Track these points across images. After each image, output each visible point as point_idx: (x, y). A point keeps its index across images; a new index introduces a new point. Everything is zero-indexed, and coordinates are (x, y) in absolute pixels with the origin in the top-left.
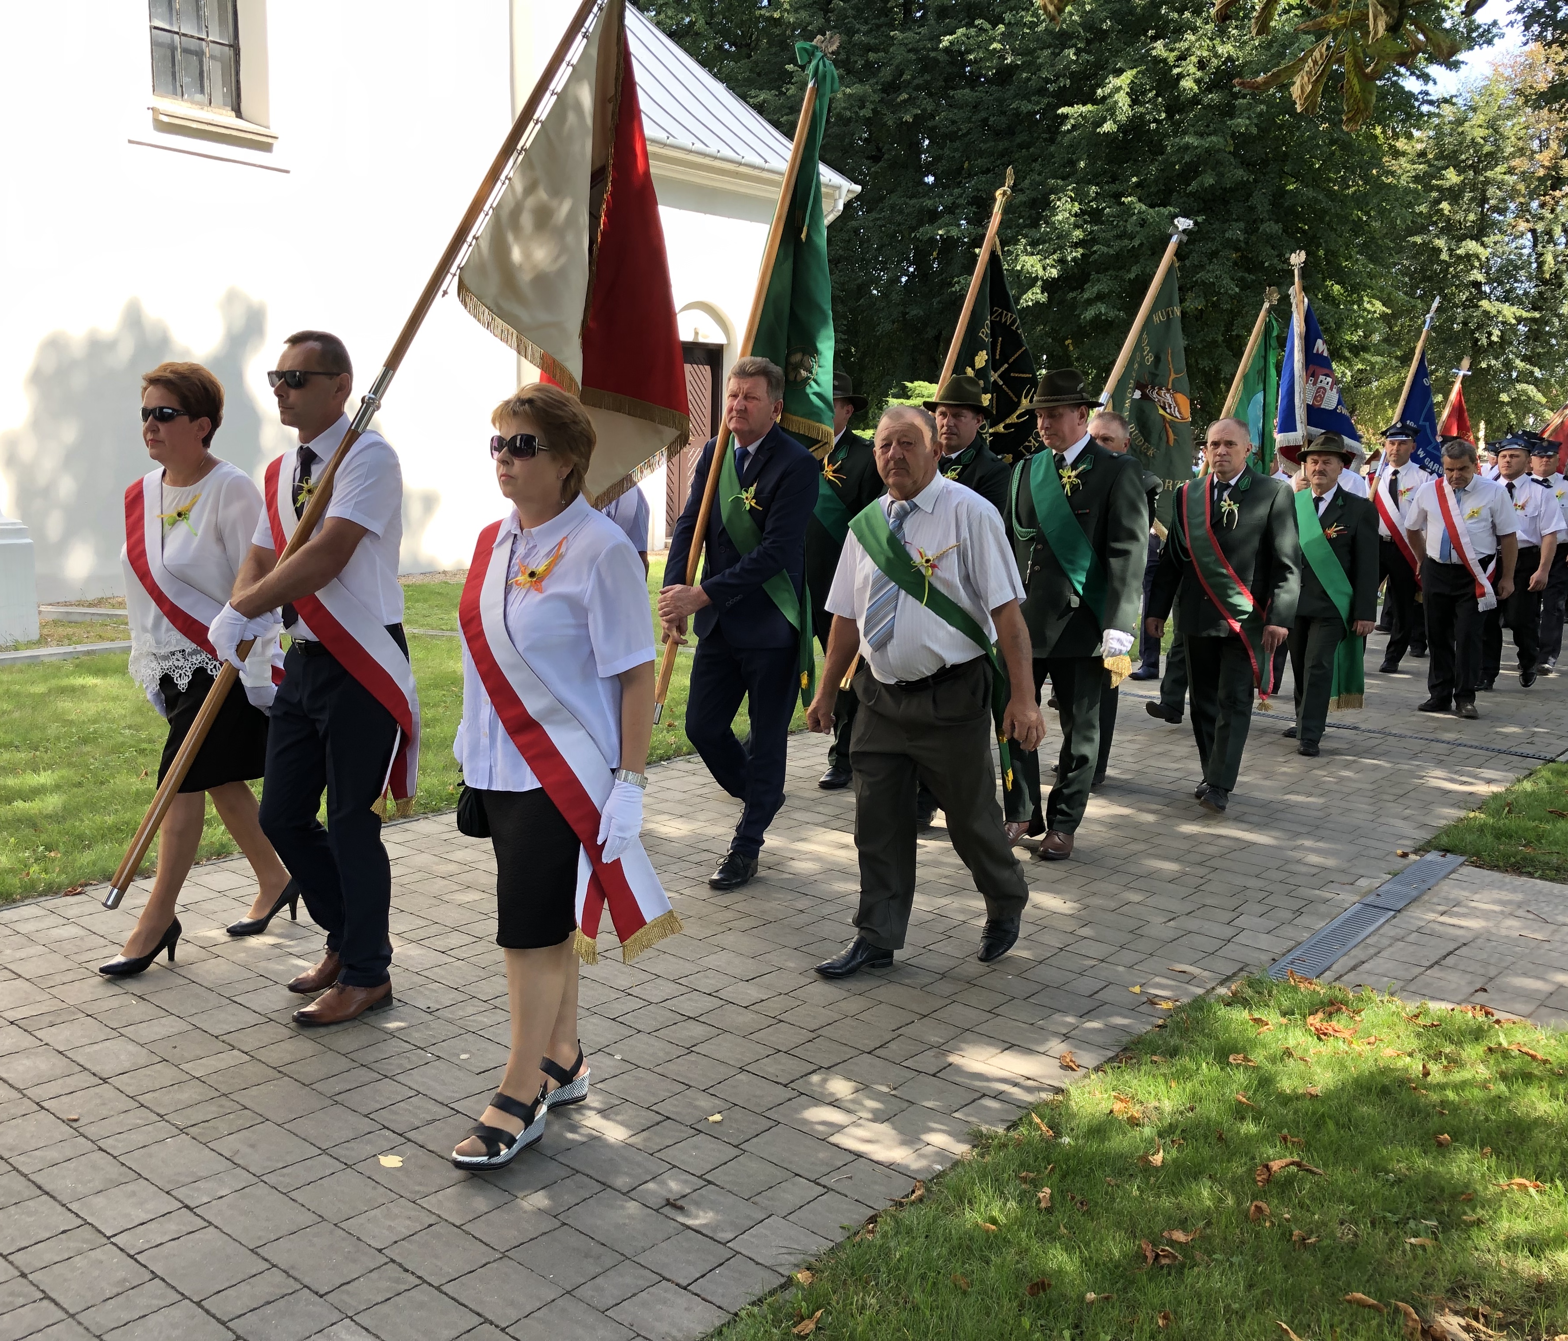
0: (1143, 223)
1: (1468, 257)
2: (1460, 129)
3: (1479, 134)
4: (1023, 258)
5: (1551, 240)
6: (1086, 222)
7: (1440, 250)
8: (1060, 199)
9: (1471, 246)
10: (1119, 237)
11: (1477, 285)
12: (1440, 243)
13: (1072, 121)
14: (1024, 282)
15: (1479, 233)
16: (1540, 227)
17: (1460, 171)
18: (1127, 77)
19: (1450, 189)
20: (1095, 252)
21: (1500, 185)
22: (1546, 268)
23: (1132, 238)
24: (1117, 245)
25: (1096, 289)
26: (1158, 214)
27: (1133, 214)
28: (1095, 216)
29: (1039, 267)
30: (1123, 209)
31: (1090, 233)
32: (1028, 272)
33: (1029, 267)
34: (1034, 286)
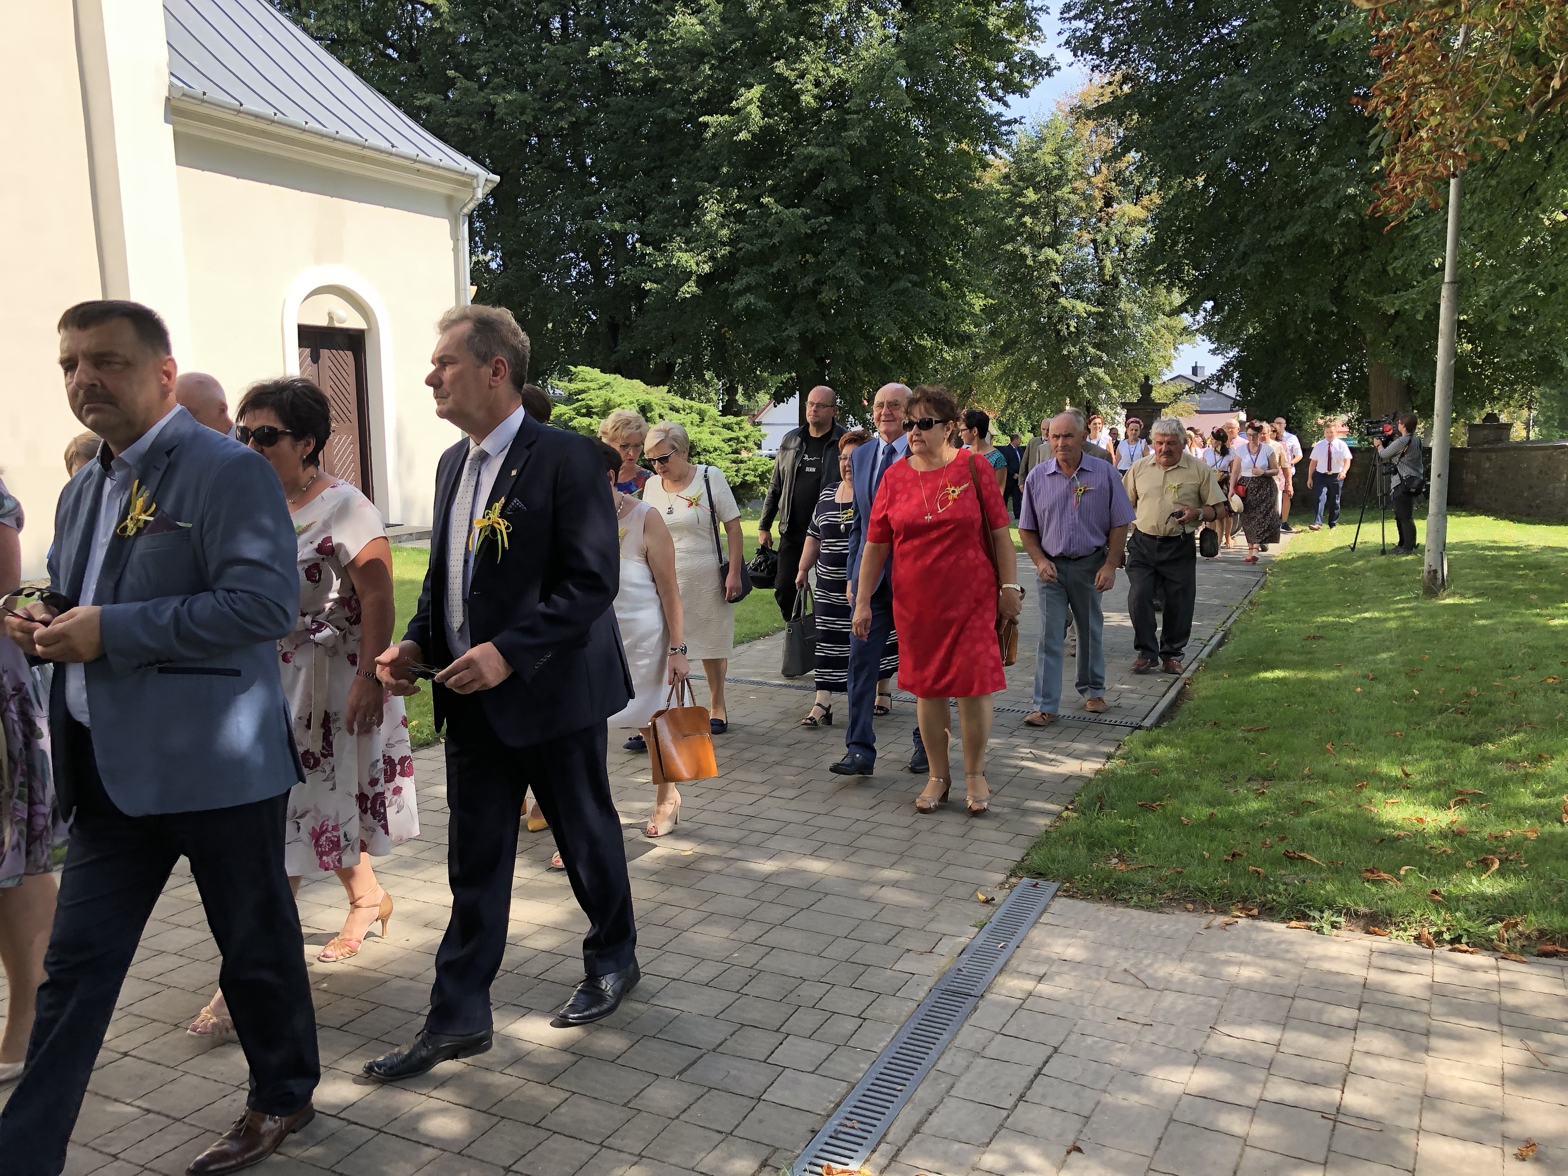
0: (780, 223)
1: (1048, 262)
2: (1035, 155)
3: (1049, 159)
4: (679, 254)
5: (1109, 249)
6: (731, 222)
7: (1026, 257)
8: (706, 202)
9: (1049, 253)
10: (760, 236)
11: (1055, 285)
12: (1026, 250)
13: (713, 130)
14: (681, 276)
15: (1055, 240)
16: (1099, 237)
17: (1036, 191)
18: (757, 91)
19: (1030, 205)
20: (741, 249)
21: (1067, 202)
22: (1106, 272)
23: (771, 236)
24: (759, 243)
25: (744, 281)
26: (793, 214)
27: (772, 214)
28: (740, 216)
29: (692, 263)
30: (763, 209)
31: (736, 231)
32: (683, 267)
33: (684, 263)
34: (688, 280)
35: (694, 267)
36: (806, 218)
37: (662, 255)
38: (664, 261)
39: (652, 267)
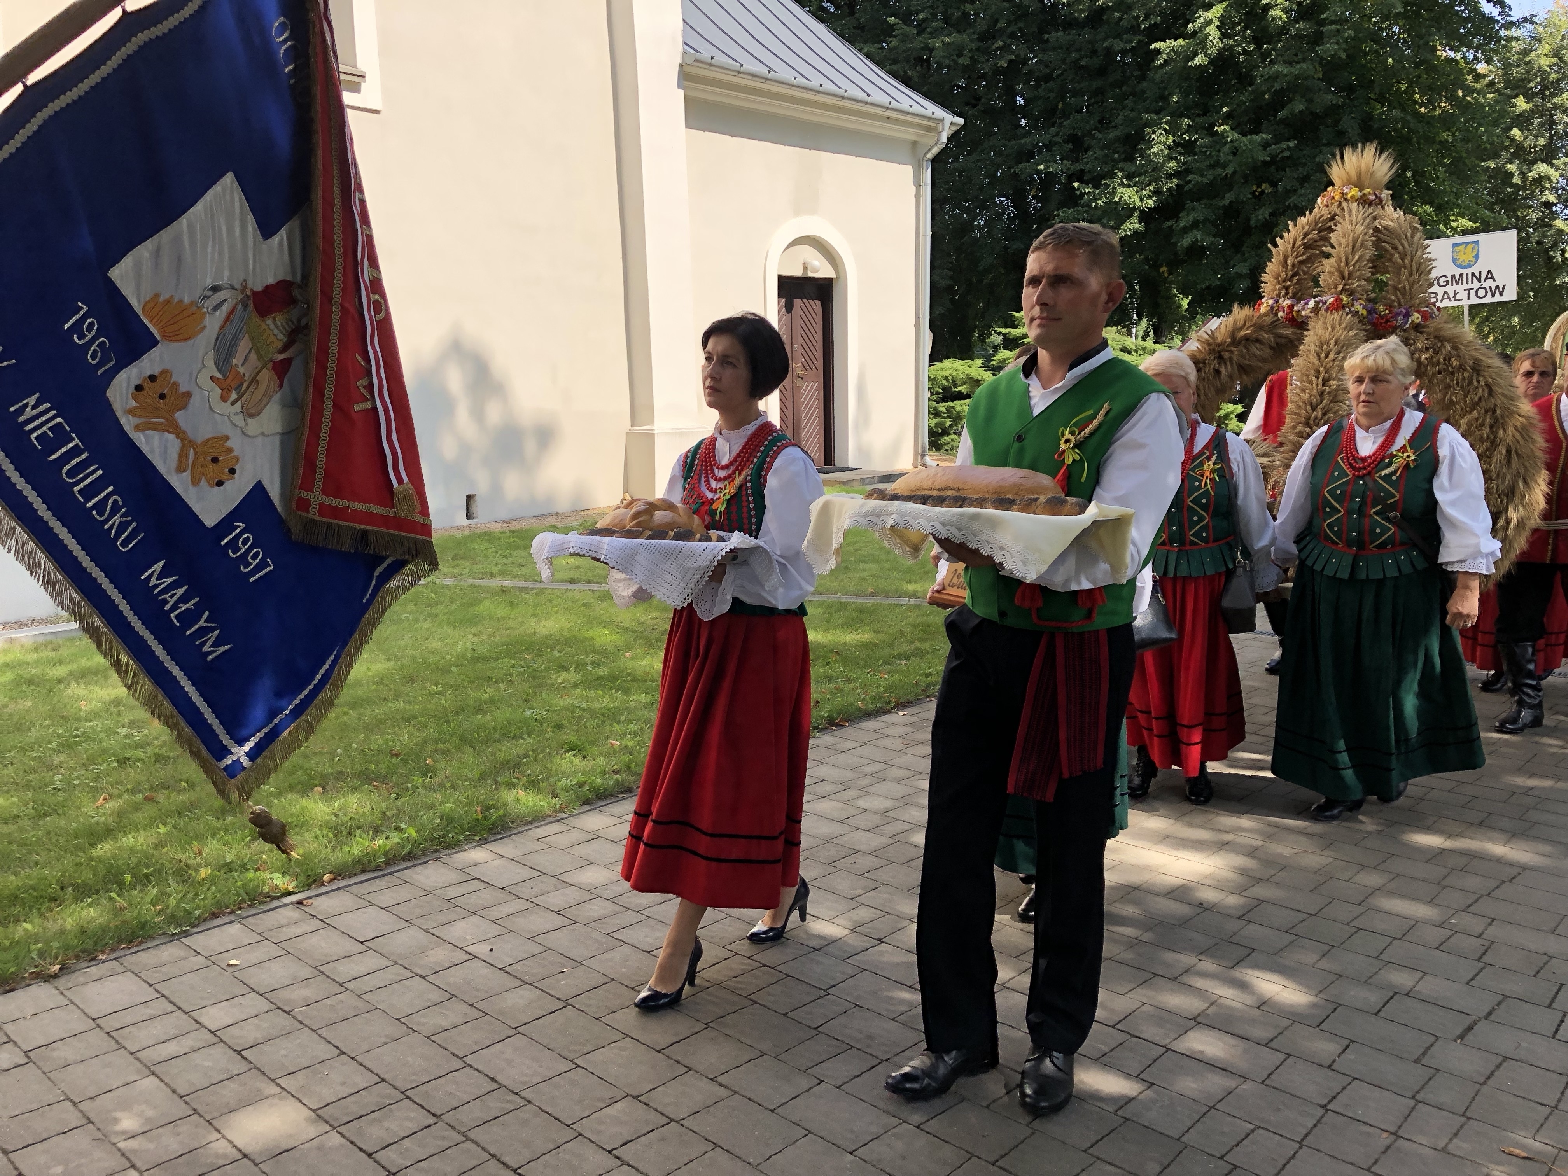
0: (1235, 152)
1: (1540, 179)
2: (1528, 58)
3: (1546, 62)
4: (1121, 190)
6: (1180, 154)
7: (1512, 175)
8: (1154, 132)
9: (1543, 168)
10: (1212, 166)
11: (1548, 205)
12: (1512, 167)
13: (1165, 56)
14: (1122, 213)
15: (1549, 156)
17: (1529, 99)
18: (1217, 11)
19: (1520, 116)
20: (1190, 181)
23: (1224, 166)
24: (1210, 174)
25: (1191, 217)
26: (1251, 141)
27: (1226, 143)
28: (1188, 147)
29: (1136, 198)
30: (1215, 138)
31: (1184, 164)
32: (1126, 204)
33: (1127, 198)
34: (1130, 216)
35: (1138, 203)
36: (1266, 145)
37: (1103, 193)
38: (1104, 199)
39: (1090, 206)
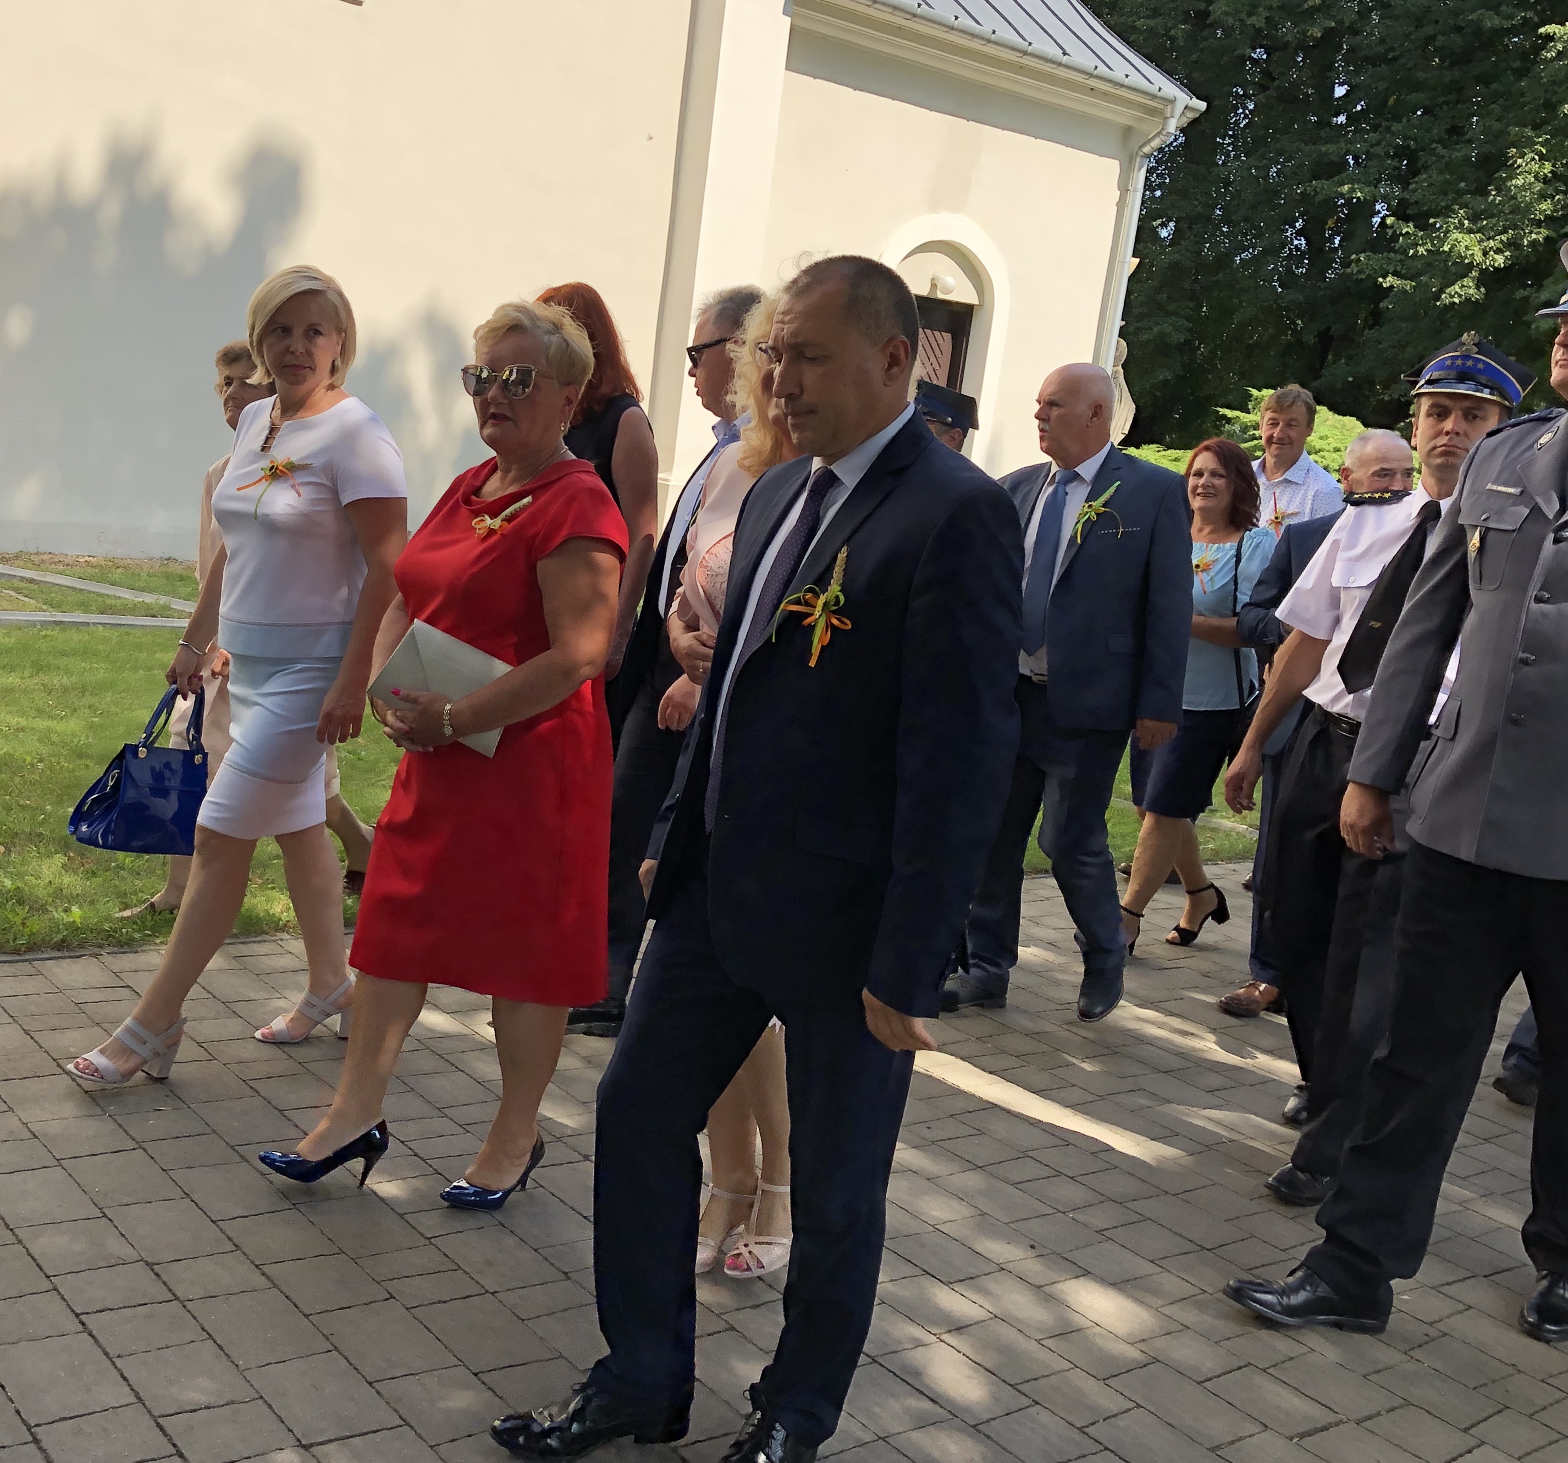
4: (1456, 235)
6: (1559, 191)
8: (1522, 157)
14: (1453, 269)
29: (1477, 250)
32: (1460, 256)
33: (1462, 249)
34: (1466, 276)
35: (1479, 257)
37: (1429, 236)
38: (1429, 246)
39: (1405, 252)
